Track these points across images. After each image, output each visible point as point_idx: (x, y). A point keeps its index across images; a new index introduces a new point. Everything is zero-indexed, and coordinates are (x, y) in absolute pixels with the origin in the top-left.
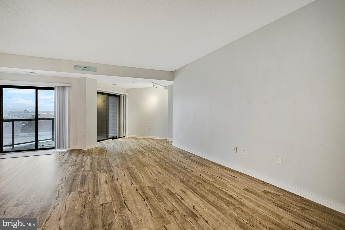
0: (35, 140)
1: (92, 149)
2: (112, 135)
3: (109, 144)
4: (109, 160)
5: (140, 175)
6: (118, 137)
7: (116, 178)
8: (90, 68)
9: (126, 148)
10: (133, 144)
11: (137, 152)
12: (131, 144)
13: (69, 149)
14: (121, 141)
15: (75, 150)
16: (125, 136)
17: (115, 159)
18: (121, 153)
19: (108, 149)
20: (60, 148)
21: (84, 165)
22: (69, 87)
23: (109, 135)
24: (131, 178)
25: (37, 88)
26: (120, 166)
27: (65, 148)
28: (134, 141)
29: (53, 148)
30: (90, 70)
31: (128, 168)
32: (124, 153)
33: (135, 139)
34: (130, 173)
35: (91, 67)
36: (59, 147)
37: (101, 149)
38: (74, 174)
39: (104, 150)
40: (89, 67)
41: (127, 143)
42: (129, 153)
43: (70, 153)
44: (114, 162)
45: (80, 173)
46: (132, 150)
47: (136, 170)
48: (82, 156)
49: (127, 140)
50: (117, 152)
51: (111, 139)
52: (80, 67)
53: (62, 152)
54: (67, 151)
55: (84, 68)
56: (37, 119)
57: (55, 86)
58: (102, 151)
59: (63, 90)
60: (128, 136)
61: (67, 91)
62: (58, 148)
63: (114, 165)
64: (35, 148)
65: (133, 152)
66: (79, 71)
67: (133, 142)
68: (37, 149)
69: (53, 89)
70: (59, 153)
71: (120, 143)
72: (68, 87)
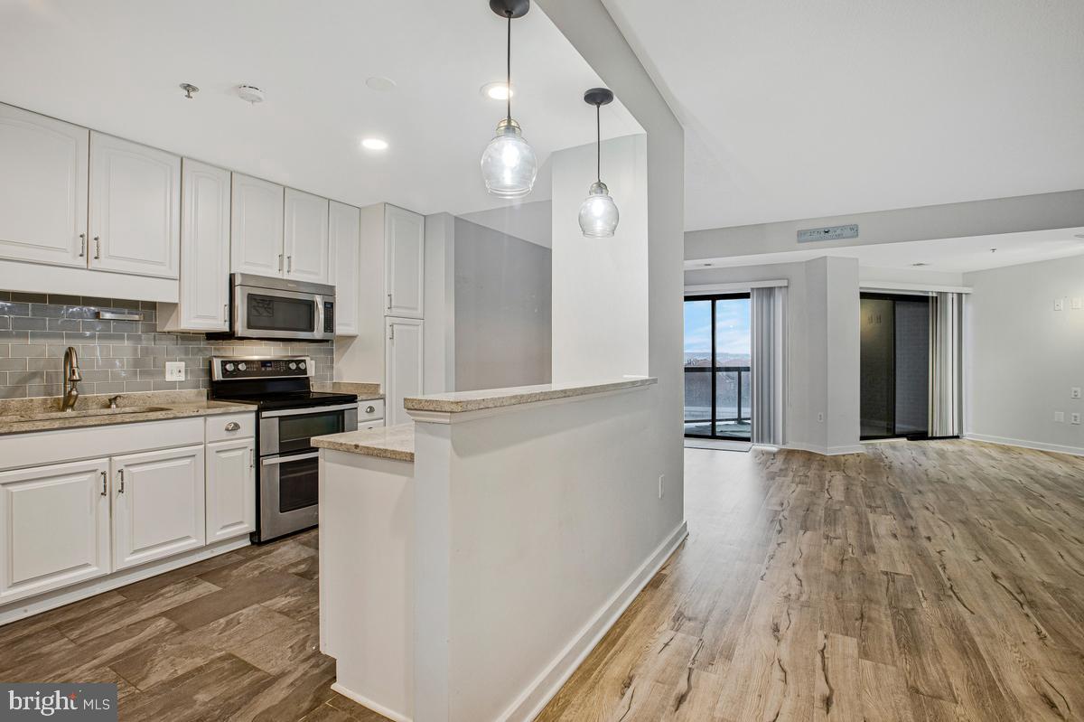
0: (711, 418)
1: (844, 455)
2: (905, 426)
3: (898, 450)
4: (901, 490)
5: (1010, 547)
6: (930, 435)
7: (924, 534)
8: (838, 232)
9: (963, 470)
10: (993, 462)
11: (1007, 487)
12: (983, 462)
13: (784, 447)
14: (943, 450)
15: (798, 451)
16: (957, 437)
17: (920, 492)
18: (940, 481)
19: (896, 463)
20: (762, 442)
21: (827, 487)
22: (783, 289)
23: (897, 425)
24: (977, 547)
25: (714, 298)
26: (936, 511)
27: (774, 443)
28: (994, 453)
29: (748, 440)
30: (839, 237)
31: (965, 522)
32: (952, 481)
33: (1002, 448)
34: (974, 536)
35: (843, 228)
36: (761, 440)
37: (872, 461)
38: (806, 500)
39: (882, 464)
40: (838, 227)
41: (968, 457)
42: (973, 485)
43: (787, 455)
44: (918, 497)
45: (822, 502)
46: (986, 479)
47: (997, 532)
48: (818, 467)
49: (966, 448)
50: (927, 475)
51: (905, 440)
52: (812, 232)
53: (769, 453)
54: (780, 452)
55: (823, 233)
56: (714, 369)
57: (752, 289)
58: (874, 466)
59: (770, 297)
60: (970, 436)
61: (779, 299)
62: (758, 441)
63: (915, 504)
64: (710, 434)
65: (991, 485)
66: (810, 243)
67: (994, 459)
68: (714, 436)
69: (746, 296)
70: (763, 453)
71: (938, 453)
72: (781, 287)
